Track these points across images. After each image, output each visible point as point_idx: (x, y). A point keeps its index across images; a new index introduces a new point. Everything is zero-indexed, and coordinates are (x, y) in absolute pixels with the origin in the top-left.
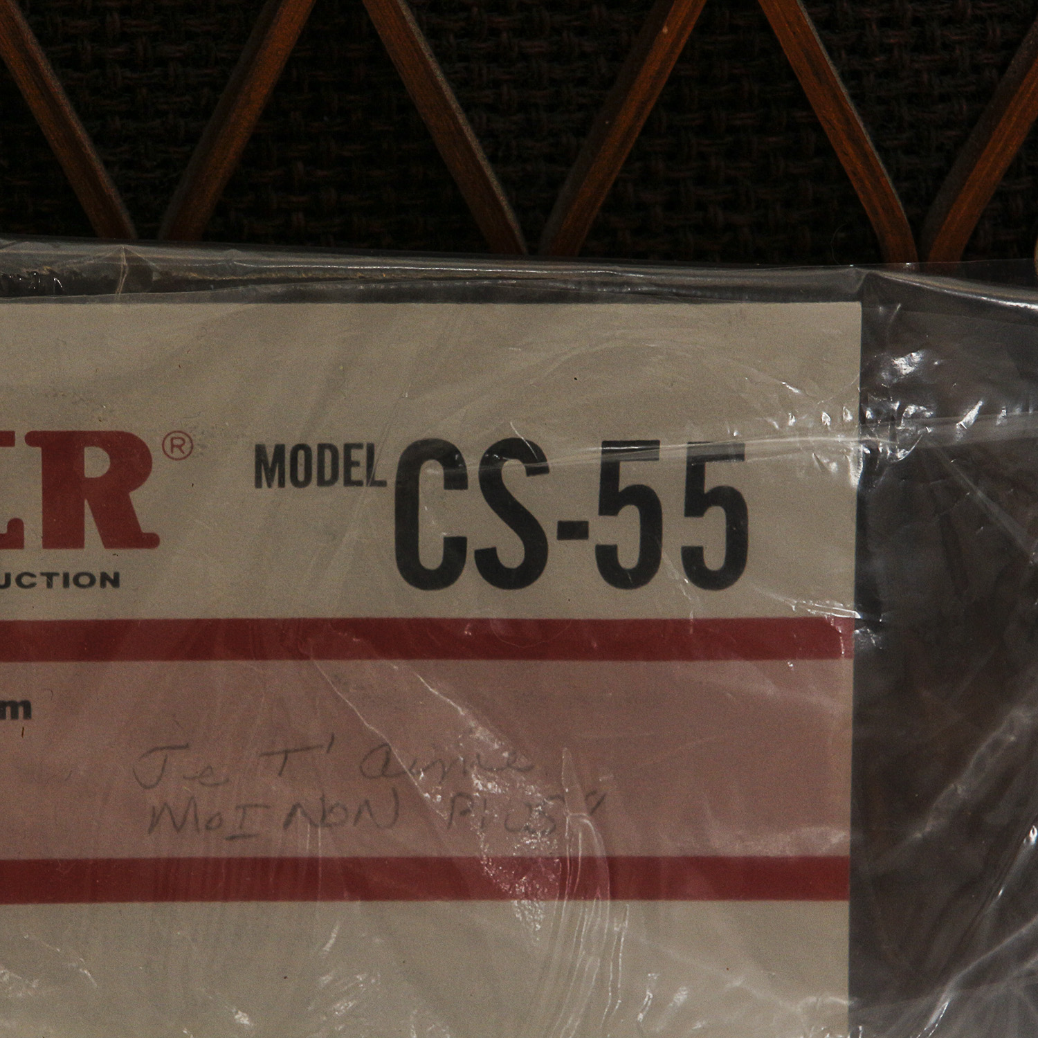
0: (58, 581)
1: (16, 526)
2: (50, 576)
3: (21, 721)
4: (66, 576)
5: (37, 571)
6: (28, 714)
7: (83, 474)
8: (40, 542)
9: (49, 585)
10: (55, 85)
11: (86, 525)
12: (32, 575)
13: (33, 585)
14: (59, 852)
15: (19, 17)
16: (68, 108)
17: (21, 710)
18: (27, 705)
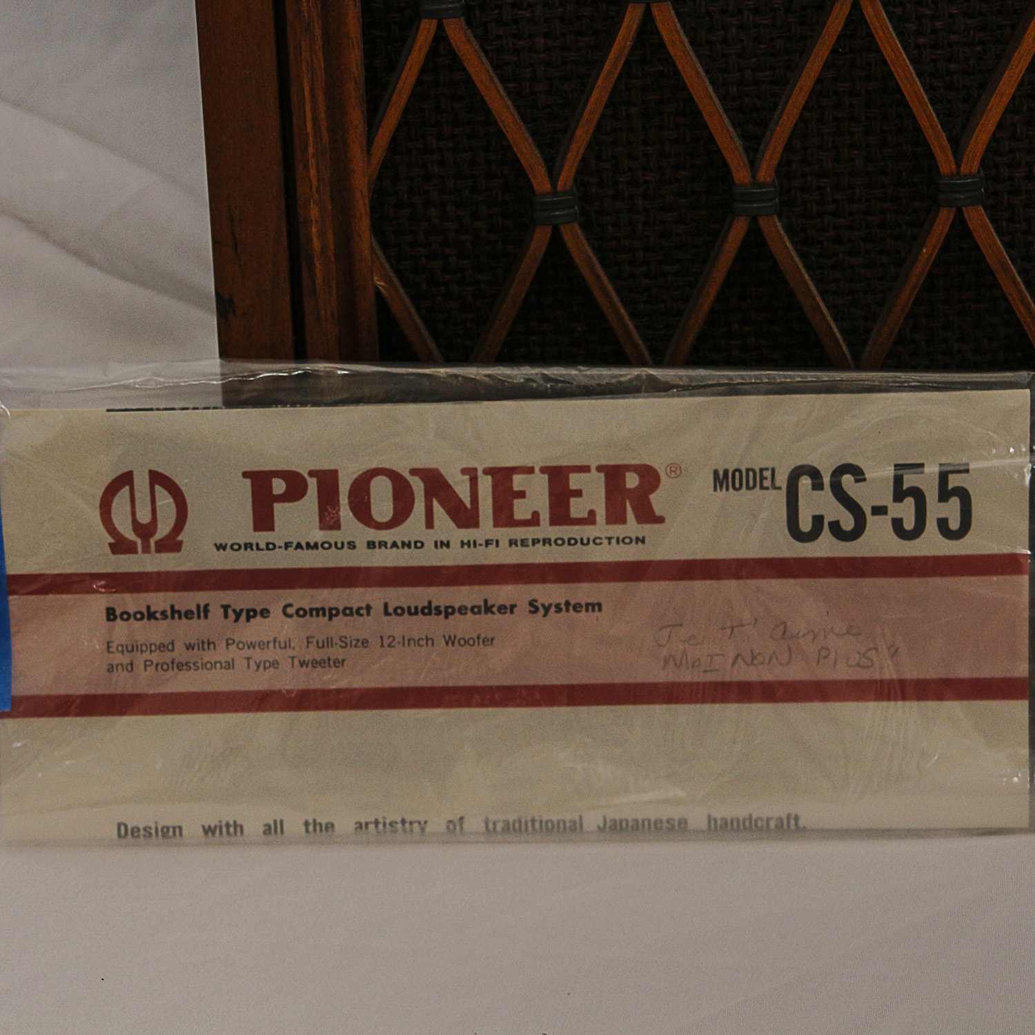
0: (614, 541)
1: (592, 513)
2: (610, 539)
3: (597, 613)
4: (618, 539)
5: (603, 537)
6: (600, 610)
7: (625, 485)
8: (604, 521)
9: (610, 543)
10: (610, 287)
11: (628, 513)
12: (601, 538)
13: (601, 544)
14: (617, 679)
15: (591, 254)
16: (616, 299)
17: (596, 608)
18: (599, 605)
